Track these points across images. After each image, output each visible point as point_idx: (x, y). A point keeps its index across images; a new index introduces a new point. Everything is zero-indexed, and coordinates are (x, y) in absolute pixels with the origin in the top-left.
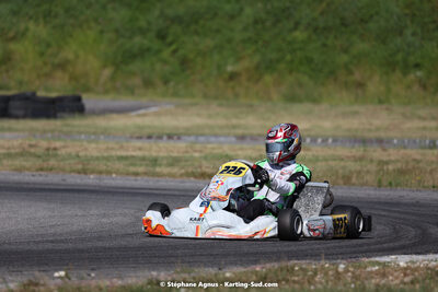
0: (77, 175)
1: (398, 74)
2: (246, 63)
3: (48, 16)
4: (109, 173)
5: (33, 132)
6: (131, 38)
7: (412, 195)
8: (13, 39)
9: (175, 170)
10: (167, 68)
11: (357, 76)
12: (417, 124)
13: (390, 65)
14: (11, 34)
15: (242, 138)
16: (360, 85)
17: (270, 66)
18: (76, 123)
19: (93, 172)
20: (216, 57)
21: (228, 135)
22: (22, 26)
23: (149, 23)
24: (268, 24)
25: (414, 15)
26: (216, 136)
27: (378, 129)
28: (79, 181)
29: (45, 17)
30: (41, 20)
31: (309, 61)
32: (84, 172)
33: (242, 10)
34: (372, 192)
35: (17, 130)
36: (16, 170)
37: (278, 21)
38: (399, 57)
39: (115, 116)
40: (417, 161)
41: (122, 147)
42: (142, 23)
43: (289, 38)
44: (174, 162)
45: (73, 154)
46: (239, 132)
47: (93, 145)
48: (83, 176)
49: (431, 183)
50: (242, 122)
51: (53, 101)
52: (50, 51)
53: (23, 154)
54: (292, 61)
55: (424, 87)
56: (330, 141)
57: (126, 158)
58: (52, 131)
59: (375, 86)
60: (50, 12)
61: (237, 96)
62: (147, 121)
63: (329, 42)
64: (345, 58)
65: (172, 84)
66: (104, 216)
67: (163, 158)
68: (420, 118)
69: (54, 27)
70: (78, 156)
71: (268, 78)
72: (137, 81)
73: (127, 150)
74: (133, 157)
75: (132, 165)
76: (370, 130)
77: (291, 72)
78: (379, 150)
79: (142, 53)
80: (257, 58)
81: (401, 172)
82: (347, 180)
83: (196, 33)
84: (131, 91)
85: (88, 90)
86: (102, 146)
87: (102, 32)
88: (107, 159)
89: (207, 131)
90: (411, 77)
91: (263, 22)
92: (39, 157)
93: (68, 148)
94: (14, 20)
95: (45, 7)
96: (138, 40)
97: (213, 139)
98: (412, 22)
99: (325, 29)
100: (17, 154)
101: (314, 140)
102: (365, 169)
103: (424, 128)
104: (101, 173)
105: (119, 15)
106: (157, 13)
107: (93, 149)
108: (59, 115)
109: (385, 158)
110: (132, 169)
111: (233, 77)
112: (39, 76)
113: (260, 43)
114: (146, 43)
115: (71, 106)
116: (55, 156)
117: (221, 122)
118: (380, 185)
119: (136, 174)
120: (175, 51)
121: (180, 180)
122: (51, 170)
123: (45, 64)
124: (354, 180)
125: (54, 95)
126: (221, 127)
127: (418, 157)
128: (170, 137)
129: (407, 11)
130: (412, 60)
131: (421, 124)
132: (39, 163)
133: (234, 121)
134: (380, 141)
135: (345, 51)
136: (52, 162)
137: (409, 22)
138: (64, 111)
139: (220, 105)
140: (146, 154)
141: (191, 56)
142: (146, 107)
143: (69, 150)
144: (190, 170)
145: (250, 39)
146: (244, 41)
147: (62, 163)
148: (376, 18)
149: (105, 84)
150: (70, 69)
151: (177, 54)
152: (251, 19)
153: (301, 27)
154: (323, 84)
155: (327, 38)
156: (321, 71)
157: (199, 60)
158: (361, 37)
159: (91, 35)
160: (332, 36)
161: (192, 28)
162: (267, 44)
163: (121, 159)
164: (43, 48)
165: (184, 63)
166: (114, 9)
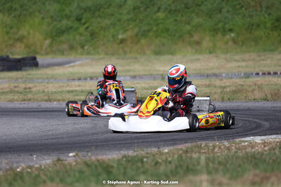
0: (45, 103)
1: (219, 35)
2: (129, 33)
3: (10, 10)
4: (64, 100)
5: (10, 79)
6: (60, 21)
7: (244, 104)
10: (82, 38)
11: (196, 37)
12: (234, 64)
13: (215, 31)
15: (134, 77)
16: (198, 43)
17: (144, 34)
18: (34, 72)
19: (54, 101)
20: (112, 30)
21: (125, 76)
23: (71, 12)
24: (142, 9)
27: (212, 69)
28: (48, 106)
29: (8, 11)
30: (7, 15)
31: (167, 30)
32: (50, 100)
34: (220, 104)
36: (9, 101)
37: (148, 7)
38: (220, 25)
39: (56, 67)
40: (242, 85)
41: (68, 86)
42: (67, 12)
43: (154, 17)
45: (41, 91)
46: (132, 74)
47: (51, 85)
48: (49, 103)
49: (253, 97)
50: (132, 67)
51: (19, 61)
52: (12, 31)
53: (11, 92)
54: (157, 31)
55: (235, 41)
57: (72, 91)
58: (22, 78)
59: (206, 43)
60: (12, 8)
61: (125, 52)
62: (76, 70)
63: (178, 18)
64: (188, 27)
65: (86, 48)
66: (75, 124)
68: (238, 61)
69: (14, 17)
70: (43, 91)
71: (143, 41)
72: (65, 46)
73: (71, 87)
74: (76, 91)
75: (76, 95)
76: (208, 69)
77: (156, 37)
78: (218, 80)
79: (68, 30)
80: (136, 30)
81: (234, 92)
83: (100, 16)
84: (62, 52)
85: (36, 53)
87: (43, 18)
88: (61, 92)
90: (228, 37)
92: (21, 93)
95: (9, 5)
96: (65, 22)
98: (226, 4)
99: (175, 11)
100: (7, 92)
102: (213, 91)
103: (239, 67)
104: (59, 101)
105: (53, 8)
106: (76, 5)
107: (51, 87)
108: (23, 68)
109: (223, 85)
111: (122, 41)
112: (7, 46)
113: (138, 21)
114: (70, 23)
115: (31, 62)
116: (30, 92)
118: (223, 100)
120: (87, 28)
122: (30, 100)
123: (10, 38)
125: (18, 57)
127: (242, 83)
128: (92, 78)
130: (227, 26)
131: (238, 64)
132: (22, 96)
133: (128, 68)
134: (215, 75)
135: (189, 24)
136: (30, 96)
137: (224, 5)
138: (26, 66)
139: (117, 58)
140: (84, 88)
141: (97, 31)
142: (74, 62)
143: (38, 88)
145: (132, 18)
146: (128, 20)
147: (35, 96)
148: (205, 3)
149: (46, 49)
150: (25, 41)
151: (88, 30)
152: (132, 7)
153: (161, 10)
154: (176, 44)
155: (177, 16)
156: (174, 36)
157: (102, 32)
158: (197, 14)
159: (37, 20)
160: (180, 15)
161: (97, 14)
162: (141, 21)
163: (69, 92)
164: (8, 30)
165: (93, 34)
166: (50, 4)
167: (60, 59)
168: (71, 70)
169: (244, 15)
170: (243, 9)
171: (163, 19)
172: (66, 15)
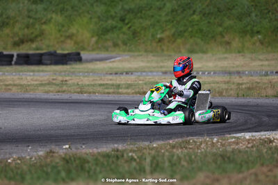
0: (77, 94)
1: (248, 36)
2: (167, 33)
3: (62, 10)
4: (94, 93)
5: (55, 72)
6: (106, 21)
8: (45, 23)
9: (129, 91)
10: (125, 37)
11: (227, 38)
13: (244, 32)
14: (43, 21)
15: (165, 73)
16: (228, 43)
18: (77, 67)
19: (86, 93)
20: (152, 30)
21: (157, 72)
22: (49, 16)
23: (116, 13)
24: (179, 12)
25: (256, 6)
26: (151, 72)
27: (237, 66)
28: (78, 98)
29: (61, 11)
30: (59, 13)
31: (201, 31)
32: (81, 92)
33: (165, 4)
34: (233, 100)
35: (46, 71)
36: (46, 92)
37: (184, 10)
38: (249, 28)
39: (98, 63)
40: (258, 83)
41: (101, 79)
42: (113, 13)
43: (190, 19)
44: (129, 86)
45: (76, 83)
46: (164, 70)
47: (86, 78)
48: (81, 95)
49: (265, 95)
50: (166, 64)
51: (65, 56)
52: (63, 29)
53: (49, 84)
54: (192, 32)
55: (262, 43)
56: (212, 73)
57: (103, 85)
58: (65, 71)
59: (236, 44)
60: (64, 8)
61: (163, 50)
62: (115, 65)
63: (211, 21)
64: (220, 29)
65: (128, 45)
66: (91, 115)
67: (123, 84)
68: (260, 60)
69: (66, 16)
70: (78, 84)
71: (179, 41)
72: (110, 43)
73: (104, 81)
74: (107, 84)
75: (107, 88)
76: (233, 67)
77: (191, 37)
78: (238, 77)
79: (113, 28)
80: (173, 31)
81: (249, 89)
82: (221, 94)
83: (141, 18)
84: (107, 49)
85: (84, 49)
86: (91, 79)
87: (91, 18)
88: (93, 85)
89: (146, 70)
90: (256, 38)
91: (176, 11)
92: (58, 85)
93: (73, 80)
94: (45, 13)
95: (61, 6)
96: (110, 22)
97: (150, 74)
98: (255, 9)
99: (209, 14)
100: (45, 84)
101: (203, 73)
102: (230, 88)
103: (262, 65)
104: (90, 93)
105: (100, 9)
106: (120, 7)
107: (86, 81)
108: (68, 62)
109: (241, 82)
110: (106, 91)
111: (160, 40)
112: (58, 42)
113: (175, 22)
114: (114, 23)
115: (75, 58)
116: (66, 84)
117: (154, 64)
118: (238, 96)
119: (109, 93)
120: (130, 27)
121: (131, 96)
122: (64, 92)
123: (61, 36)
124: (224, 94)
125: (66, 52)
126: (154, 68)
127: (259, 81)
128: (127, 73)
129: (252, 3)
130: (255, 28)
131: (260, 63)
132: (58, 88)
133: (162, 64)
134: (238, 73)
135: (221, 25)
136: (65, 88)
137: (253, 9)
138: (71, 61)
139: (153, 56)
140: (114, 82)
141: (139, 30)
142: (115, 58)
144: (137, 90)
145: (169, 20)
146: (166, 21)
147: (69, 88)
148: (236, 7)
149: (93, 45)
150: (74, 38)
151: (131, 29)
152: (170, 10)
153: (197, 13)
154: (208, 43)
155: (210, 19)
156: (207, 36)
157: (142, 32)
158: (229, 18)
159: (85, 20)
160: (213, 18)
161: (139, 15)
162: (178, 22)
163: (100, 85)
164: (60, 28)
165: (135, 34)
166: (97, 6)
167: (103, 55)
168: (111, 65)
169: (271, 19)
170: (270, 13)
171: (198, 21)
172: (111, 16)
